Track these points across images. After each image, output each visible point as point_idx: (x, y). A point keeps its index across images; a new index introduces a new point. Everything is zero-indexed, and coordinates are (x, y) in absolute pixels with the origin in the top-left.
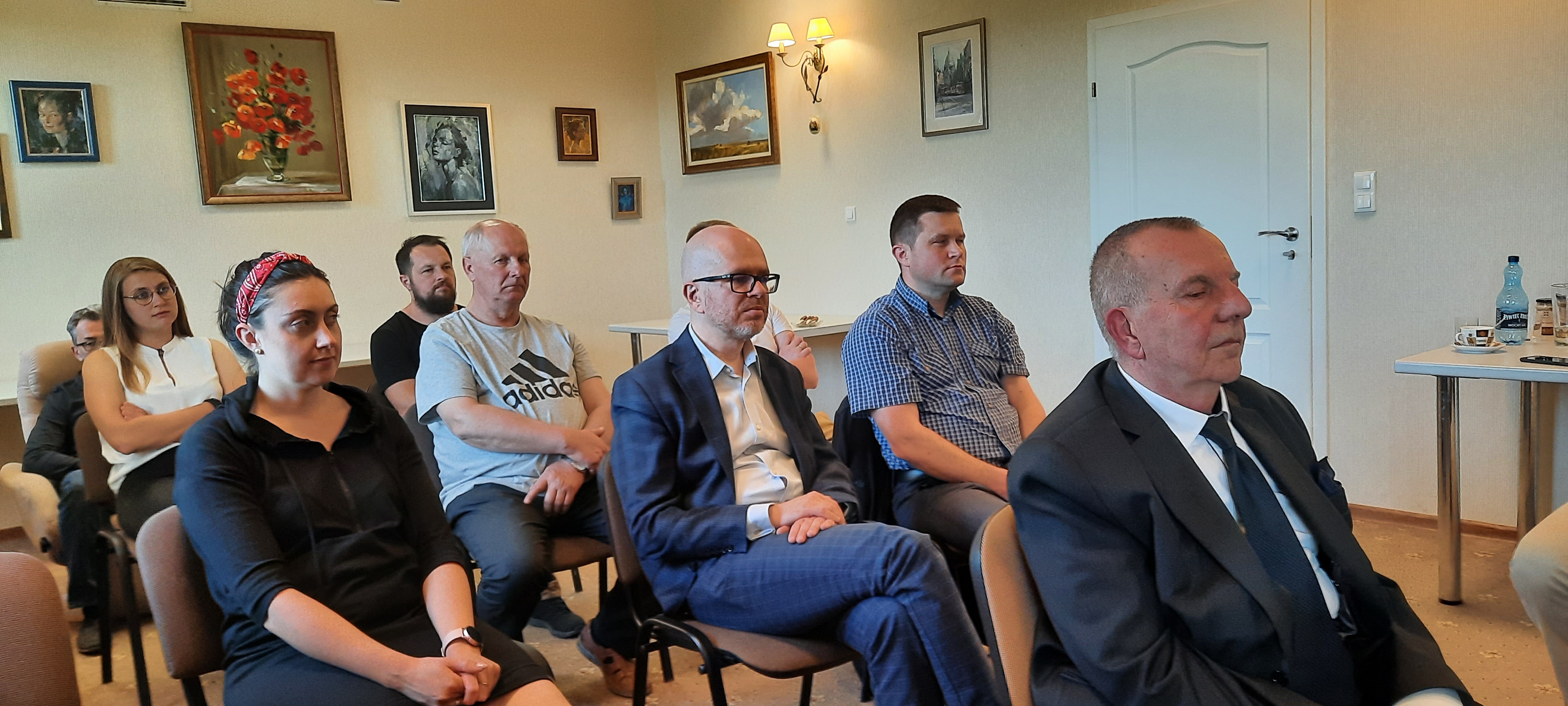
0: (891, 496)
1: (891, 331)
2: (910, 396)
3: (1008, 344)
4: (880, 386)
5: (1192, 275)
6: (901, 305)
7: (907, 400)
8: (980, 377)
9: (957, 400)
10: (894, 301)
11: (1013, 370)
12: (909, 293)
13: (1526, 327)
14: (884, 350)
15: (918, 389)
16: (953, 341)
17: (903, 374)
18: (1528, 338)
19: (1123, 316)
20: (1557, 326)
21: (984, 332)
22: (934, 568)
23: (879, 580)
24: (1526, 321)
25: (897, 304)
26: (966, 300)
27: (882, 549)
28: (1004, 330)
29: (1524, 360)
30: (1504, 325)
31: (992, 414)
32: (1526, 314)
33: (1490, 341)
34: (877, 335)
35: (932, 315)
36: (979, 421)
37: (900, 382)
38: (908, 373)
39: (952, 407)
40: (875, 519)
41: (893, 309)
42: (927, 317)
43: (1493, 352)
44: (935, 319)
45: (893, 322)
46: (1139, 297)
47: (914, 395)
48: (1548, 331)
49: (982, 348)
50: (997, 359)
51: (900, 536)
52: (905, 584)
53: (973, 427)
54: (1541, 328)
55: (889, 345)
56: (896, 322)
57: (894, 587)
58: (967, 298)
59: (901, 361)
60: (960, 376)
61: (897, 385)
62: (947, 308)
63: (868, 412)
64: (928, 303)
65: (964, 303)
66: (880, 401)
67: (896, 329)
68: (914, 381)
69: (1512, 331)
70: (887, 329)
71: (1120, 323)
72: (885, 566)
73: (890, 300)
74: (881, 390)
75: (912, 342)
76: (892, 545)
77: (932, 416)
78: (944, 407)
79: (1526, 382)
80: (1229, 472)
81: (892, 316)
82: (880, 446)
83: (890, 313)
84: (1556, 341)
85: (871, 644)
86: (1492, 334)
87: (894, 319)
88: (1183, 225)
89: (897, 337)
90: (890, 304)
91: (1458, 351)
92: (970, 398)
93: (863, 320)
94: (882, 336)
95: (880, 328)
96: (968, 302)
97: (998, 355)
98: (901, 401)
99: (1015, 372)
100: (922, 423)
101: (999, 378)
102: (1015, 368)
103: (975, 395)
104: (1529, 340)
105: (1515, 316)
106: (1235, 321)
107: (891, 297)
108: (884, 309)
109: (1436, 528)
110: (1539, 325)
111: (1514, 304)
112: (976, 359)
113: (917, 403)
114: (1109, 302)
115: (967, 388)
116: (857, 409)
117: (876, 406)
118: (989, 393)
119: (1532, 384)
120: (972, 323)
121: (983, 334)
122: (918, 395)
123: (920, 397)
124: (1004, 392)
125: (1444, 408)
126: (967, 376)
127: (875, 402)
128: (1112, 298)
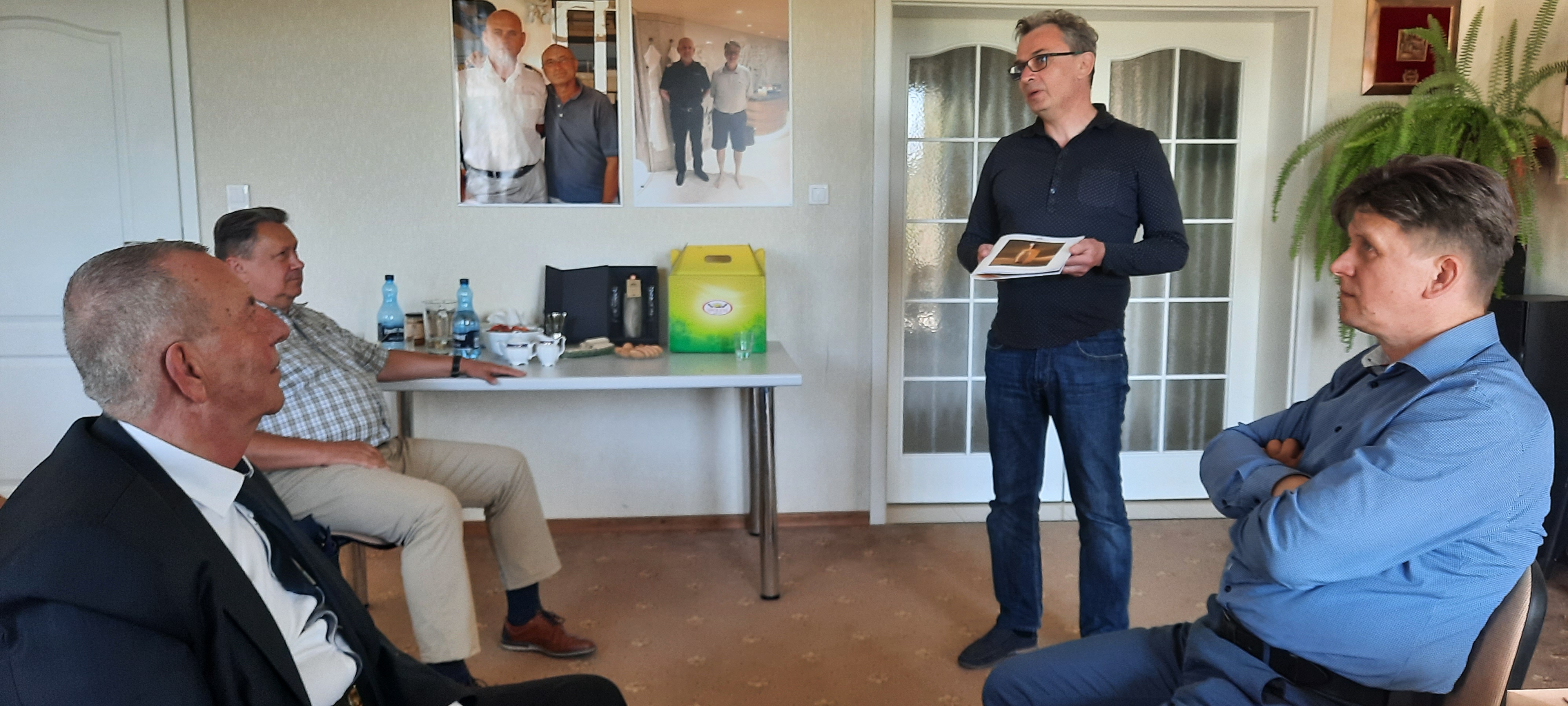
24: (402, 334)
32: (402, 327)
46: (203, 327)
48: (420, 342)
105: (394, 331)
110: (412, 337)
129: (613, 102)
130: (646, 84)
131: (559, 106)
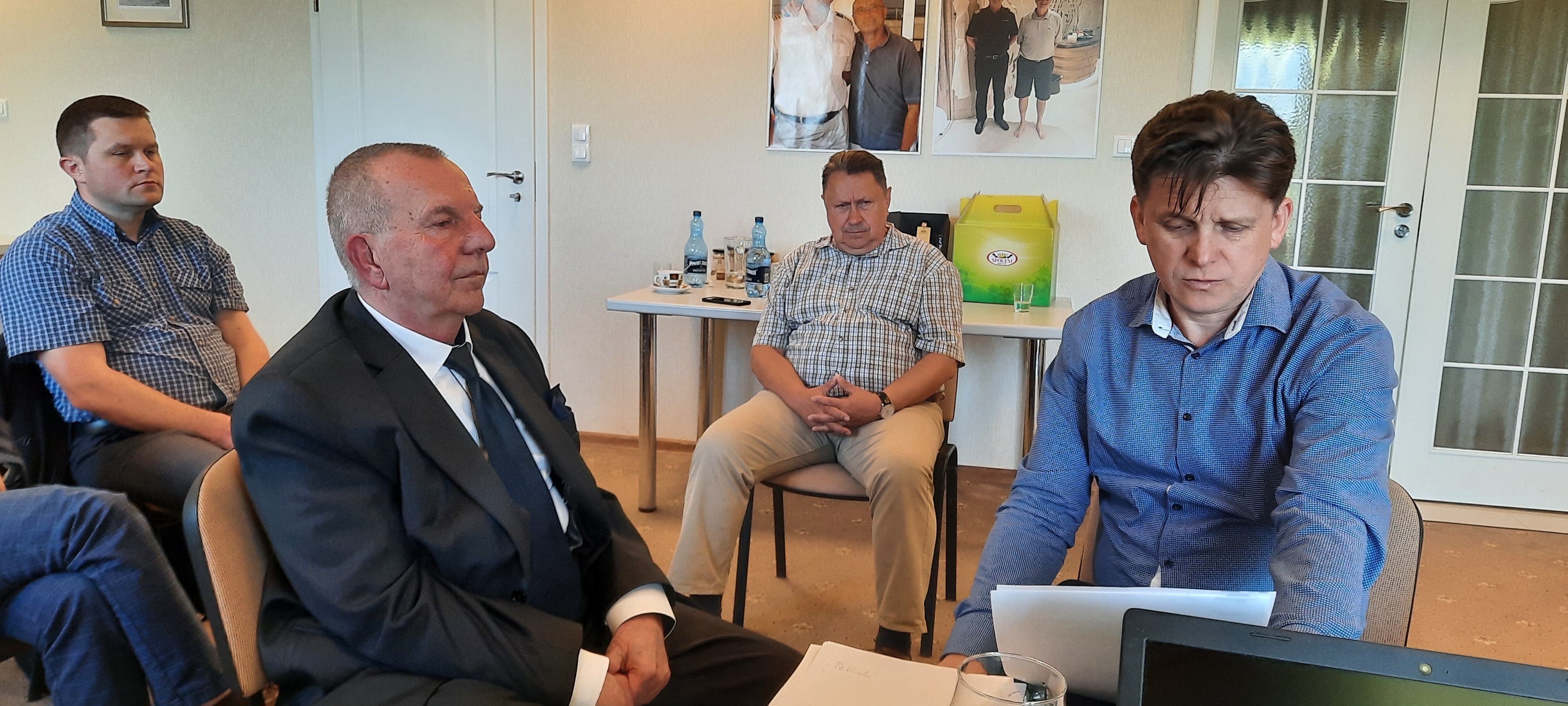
0: (69, 454)
1: (66, 256)
2: (93, 334)
3: (222, 274)
4: (50, 322)
5: (438, 205)
6: (79, 225)
7: (88, 339)
8: (188, 313)
9: (157, 337)
10: (69, 219)
11: (229, 304)
12: (90, 211)
13: (706, 272)
14: (56, 279)
15: (105, 326)
16: (151, 270)
17: (83, 308)
18: (707, 282)
19: (364, 244)
20: (728, 272)
21: (192, 261)
22: (132, 531)
23: (57, 553)
25: (73, 224)
26: (167, 223)
27: (61, 515)
28: (217, 259)
29: (705, 300)
30: (690, 270)
31: (204, 353)
33: (680, 284)
34: (45, 261)
35: (122, 238)
36: (187, 361)
37: (79, 317)
38: (90, 306)
39: (150, 346)
40: (47, 481)
41: (68, 229)
42: (115, 241)
43: (682, 293)
44: (127, 243)
45: (67, 244)
46: (383, 225)
47: (99, 333)
48: (722, 276)
49: (191, 279)
50: (209, 291)
51: (85, 499)
52: (93, 554)
53: (179, 368)
54: (716, 274)
55: (62, 273)
56: (72, 246)
57: (79, 559)
58: (169, 221)
59: (80, 293)
60: (161, 311)
61: (75, 321)
62: (141, 233)
63: (34, 356)
64: (116, 224)
65: (165, 226)
66: (51, 341)
67: (73, 254)
68: (98, 316)
69: (696, 275)
70: (60, 253)
71: (362, 251)
72: (66, 535)
73: (63, 219)
74: (52, 327)
75: (94, 270)
76: (75, 509)
77: (125, 356)
78: (140, 345)
79: (705, 319)
80: (472, 401)
81: (67, 237)
82: (52, 396)
83: (64, 234)
84: (726, 285)
85: (46, 631)
86: (682, 277)
87: (70, 242)
88: (429, 153)
89: (74, 263)
90: (64, 224)
91: (656, 291)
92: (174, 334)
93: (25, 241)
94: (52, 262)
95: (50, 251)
96: (170, 226)
97: (210, 287)
98: (81, 341)
99: (232, 306)
100: (110, 366)
101: (213, 313)
102: (231, 302)
103: (181, 331)
104: (708, 283)
106: (478, 253)
107: (65, 215)
108: (56, 229)
109: (637, 447)
110: (715, 271)
111: (696, 252)
112: (182, 291)
113: (103, 342)
114: (350, 228)
115: (169, 323)
116: (18, 351)
117: (45, 347)
118: (199, 329)
119: (709, 320)
120: (176, 250)
121: (190, 263)
122: (104, 333)
123: (107, 335)
124: (218, 328)
125: (645, 341)
126: (169, 311)
127: (44, 342)
128: (353, 222)
129: (918, 50)
130: (953, 31)
131: (866, 53)
